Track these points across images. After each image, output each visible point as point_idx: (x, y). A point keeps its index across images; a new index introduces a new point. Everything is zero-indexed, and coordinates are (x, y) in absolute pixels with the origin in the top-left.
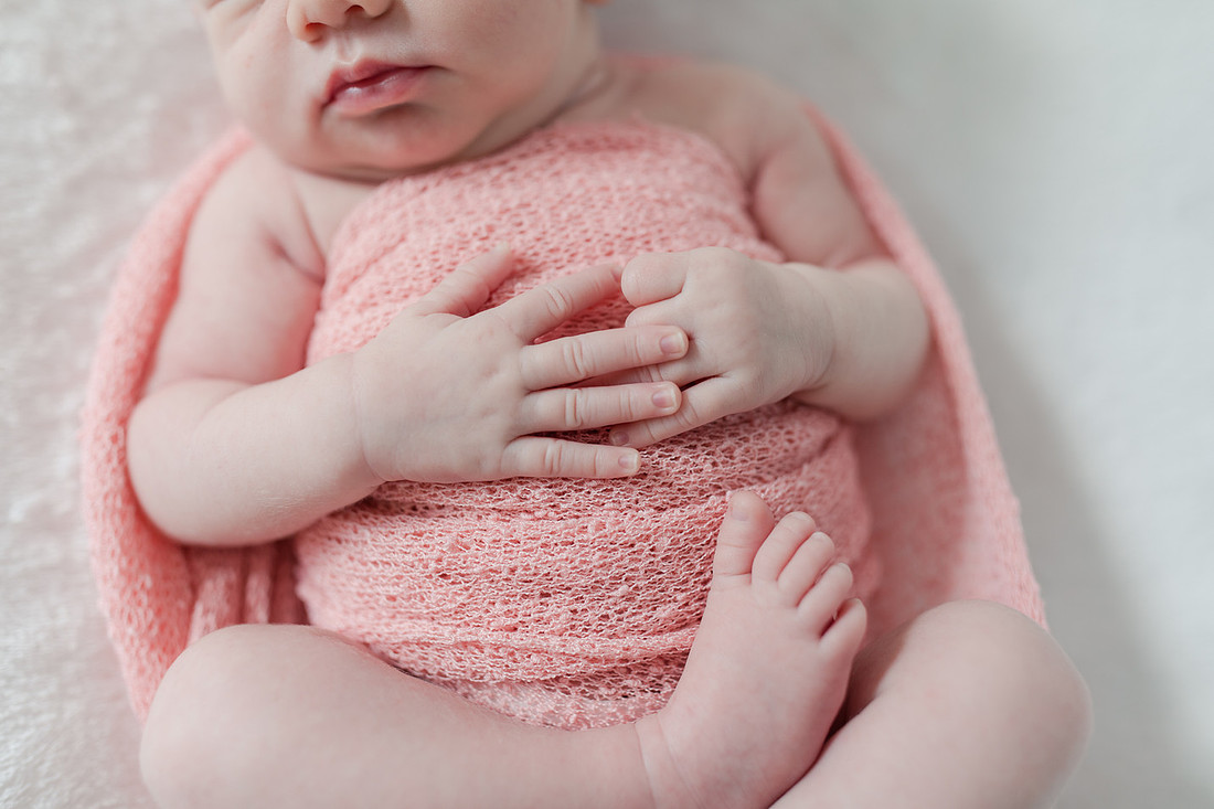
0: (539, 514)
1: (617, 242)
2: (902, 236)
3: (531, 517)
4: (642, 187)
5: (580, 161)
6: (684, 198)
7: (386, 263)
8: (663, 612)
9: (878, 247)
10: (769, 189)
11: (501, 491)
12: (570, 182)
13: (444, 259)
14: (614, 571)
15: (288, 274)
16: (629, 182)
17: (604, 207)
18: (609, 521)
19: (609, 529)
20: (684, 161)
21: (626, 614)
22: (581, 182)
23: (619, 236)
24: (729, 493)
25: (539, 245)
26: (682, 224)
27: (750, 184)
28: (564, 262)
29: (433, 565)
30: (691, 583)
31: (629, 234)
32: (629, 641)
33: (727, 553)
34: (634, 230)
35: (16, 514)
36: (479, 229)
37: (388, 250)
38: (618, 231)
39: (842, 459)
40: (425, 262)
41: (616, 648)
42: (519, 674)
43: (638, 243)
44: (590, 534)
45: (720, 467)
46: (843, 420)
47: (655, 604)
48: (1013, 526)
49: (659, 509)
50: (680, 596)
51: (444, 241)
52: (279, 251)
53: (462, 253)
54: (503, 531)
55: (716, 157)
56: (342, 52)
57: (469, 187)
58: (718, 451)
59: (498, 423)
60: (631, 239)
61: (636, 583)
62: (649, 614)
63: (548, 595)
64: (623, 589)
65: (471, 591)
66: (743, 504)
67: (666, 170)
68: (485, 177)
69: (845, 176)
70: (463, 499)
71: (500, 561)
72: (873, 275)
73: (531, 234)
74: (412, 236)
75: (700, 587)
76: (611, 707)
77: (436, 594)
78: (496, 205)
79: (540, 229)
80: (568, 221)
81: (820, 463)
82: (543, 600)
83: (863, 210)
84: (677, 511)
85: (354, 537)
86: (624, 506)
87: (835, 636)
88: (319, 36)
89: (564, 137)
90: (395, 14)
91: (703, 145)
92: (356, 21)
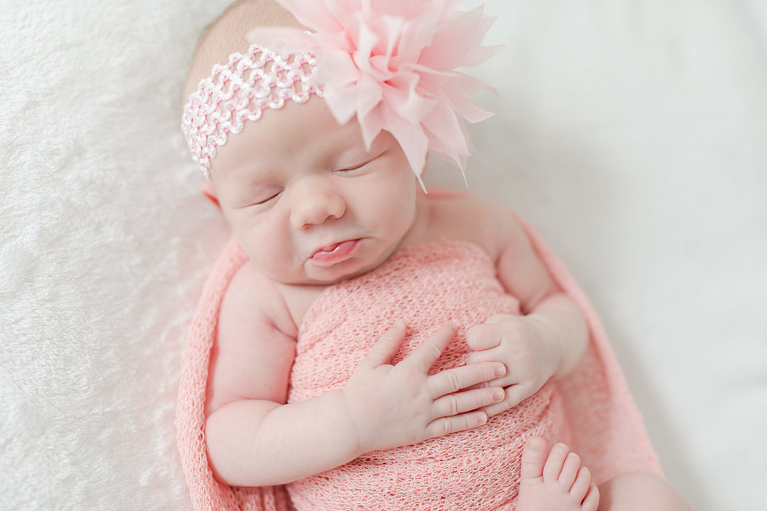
0: (438, 459)
1: (454, 313)
2: (569, 282)
3: (434, 460)
4: (459, 281)
6: (477, 282)
7: (337, 331)
8: (499, 498)
10: (506, 265)
12: (425, 281)
13: (371, 331)
14: (477, 482)
15: (280, 338)
16: (452, 279)
17: (444, 294)
18: (472, 459)
19: (473, 462)
20: (471, 261)
21: (482, 501)
22: (430, 282)
23: (454, 310)
24: (523, 435)
25: (417, 318)
26: (480, 298)
27: (497, 263)
28: (429, 325)
29: (387, 490)
30: (510, 482)
31: (458, 308)
33: (529, 467)
34: (460, 305)
35: (143, 480)
36: (387, 313)
37: (338, 326)
38: (453, 307)
40: (361, 332)
43: (463, 312)
44: (465, 466)
45: (518, 423)
49: (493, 448)
50: (506, 489)
51: (370, 321)
52: (274, 326)
53: (379, 326)
54: (423, 470)
55: (482, 254)
57: (374, 289)
58: (517, 415)
59: (422, 419)
60: (460, 310)
61: (487, 487)
62: (492, 500)
63: (444, 498)
64: (481, 490)
65: (406, 500)
66: (533, 442)
67: (465, 267)
69: (537, 251)
70: (399, 456)
71: (422, 485)
73: (412, 313)
74: (350, 318)
75: (514, 483)
77: (388, 504)
78: (392, 300)
79: (416, 310)
80: (428, 304)
82: (442, 500)
83: (547, 267)
84: (502, 448)
85: (338, 477)
86: (478, 450)
87: (587, 504)
88: (308, 227)
89: (414, 256)
90: (347, 215)
91: (476, 249)
92: (330, 220)
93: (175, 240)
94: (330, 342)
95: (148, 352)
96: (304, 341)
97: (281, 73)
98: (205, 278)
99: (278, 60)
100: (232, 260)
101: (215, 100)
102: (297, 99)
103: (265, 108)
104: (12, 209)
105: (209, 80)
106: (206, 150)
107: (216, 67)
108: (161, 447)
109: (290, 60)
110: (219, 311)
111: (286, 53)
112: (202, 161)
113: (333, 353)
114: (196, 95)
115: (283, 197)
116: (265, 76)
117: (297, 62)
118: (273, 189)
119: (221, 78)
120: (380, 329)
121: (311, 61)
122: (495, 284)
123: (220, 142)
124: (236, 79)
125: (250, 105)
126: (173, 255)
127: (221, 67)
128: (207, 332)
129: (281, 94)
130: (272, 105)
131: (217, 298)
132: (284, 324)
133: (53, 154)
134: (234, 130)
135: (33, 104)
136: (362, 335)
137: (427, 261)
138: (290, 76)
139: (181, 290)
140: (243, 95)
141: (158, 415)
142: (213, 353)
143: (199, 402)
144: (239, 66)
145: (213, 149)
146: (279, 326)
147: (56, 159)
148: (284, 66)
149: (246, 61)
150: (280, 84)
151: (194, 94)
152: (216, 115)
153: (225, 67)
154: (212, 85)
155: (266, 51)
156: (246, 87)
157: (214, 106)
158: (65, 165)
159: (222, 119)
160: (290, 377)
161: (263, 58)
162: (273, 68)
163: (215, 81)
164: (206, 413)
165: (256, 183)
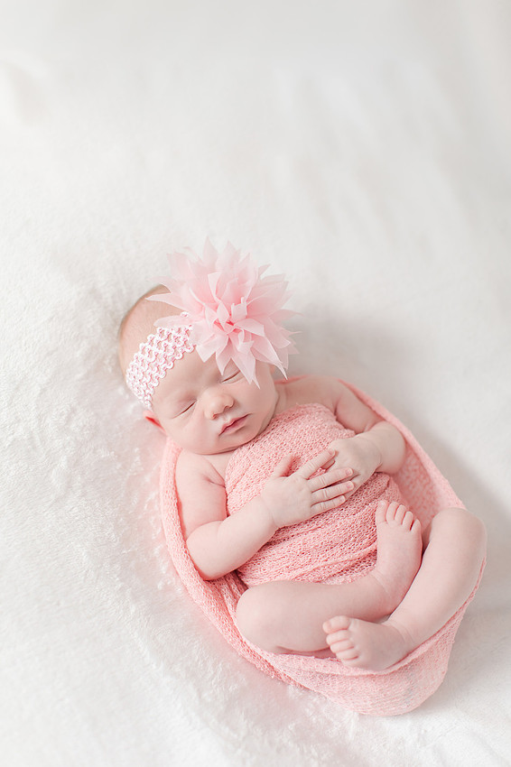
2: (384, 413)
5: (290, 425)
7: (247, 473)
8: (364, 542)
9: (379, 418)
10: (340, 411)
11: (311, 524)
12: (291, 431)
13: (267, 467)
14: (349, 534)
15: (215, 487)
20: (317, 413)
21: (355, 545)
27: (335, 413)
32: (359, 552)
36: (273, 455)
37: (247, 470)
39: (394, 486)
41: (356, 555)
42: (333, 573)
46: (390, 475)
47: (361, 540)
48: (449, 487)
49: (354, 515)
51: (265, 462)
55: (324, 408)
56: (225, 419)
59: (307, 502)
61: (355, 536)
62: (361, 544)
64: (352, 539)
68: (266, 439)
69: (361, 399)
71: (317, 542)
72: (380, 427)
74: (253, 463)
76: (359, 574)
77: (302, 560)
78: (275, 447)
81: (389, 489)
84: (359, 514)
87: (414, 528)
88: (216, 417)
89: (282, 419)
90: (235, 404)
91: (319, 406)
92: (227, 410)
93: (136, 450)
94: (244, 480)
95: (140, 517)
96: (229, 485)
97: (176, 339)
98: (159, 469)
99: (173, 332)
100: (173, 452)
101: (146, 363)
102: (188, 351)
103: (174, 360)
104: (50, 450)
105: (140, 353)
106: (147, 391)
107: (141, 345)
108: (163, 569)
109: (179, 331)
110: (175, 482)
111: (176, 328)
112: (146, 398)
113: (248, 487)
114: (134, 363)
115: (197, 404)
116: (169, 344)
117: (183, 331)
118: (189, 401)
119: (146, 351)
120: (272, 464)
121: (190, 329)
122: (336, 423)
123: (155, 385)
124: (155, 349)
125: (166, 361)
126: (138, 458)
127: (144, 345)
128: (172, 494)
129: (179, 350)
130: (177, 358)
131: (172, 475)
132: (214, 478)
133: (61, 415)
134: (161, 377)
135: (44, 390)
136: (262, 471)
137: (290, 419)
138: (181, 339)
139: (147, 479)
140: (161, 357)
141: (156, 551)
142: (179, 506)
143: (179, 532)
144: (154, 341)
145: (152, 389)
146: (212, 479)
147: (64, 417)
148: (177, 335)
149: (157, 338)
150: (178, 346)
151: (132, 363)
152: (149, 371)
153: (147, 344)
154: (142, 355)
155: (166, 330)
156: (161, 352)
157: (147, 366)
158: (69, 420)
159: (153, 373)
160: (227, 509)
161: (165, 333)
162: (172, 337)
163: (143, 352)
164: (185, 539)
165: (180, 401)
